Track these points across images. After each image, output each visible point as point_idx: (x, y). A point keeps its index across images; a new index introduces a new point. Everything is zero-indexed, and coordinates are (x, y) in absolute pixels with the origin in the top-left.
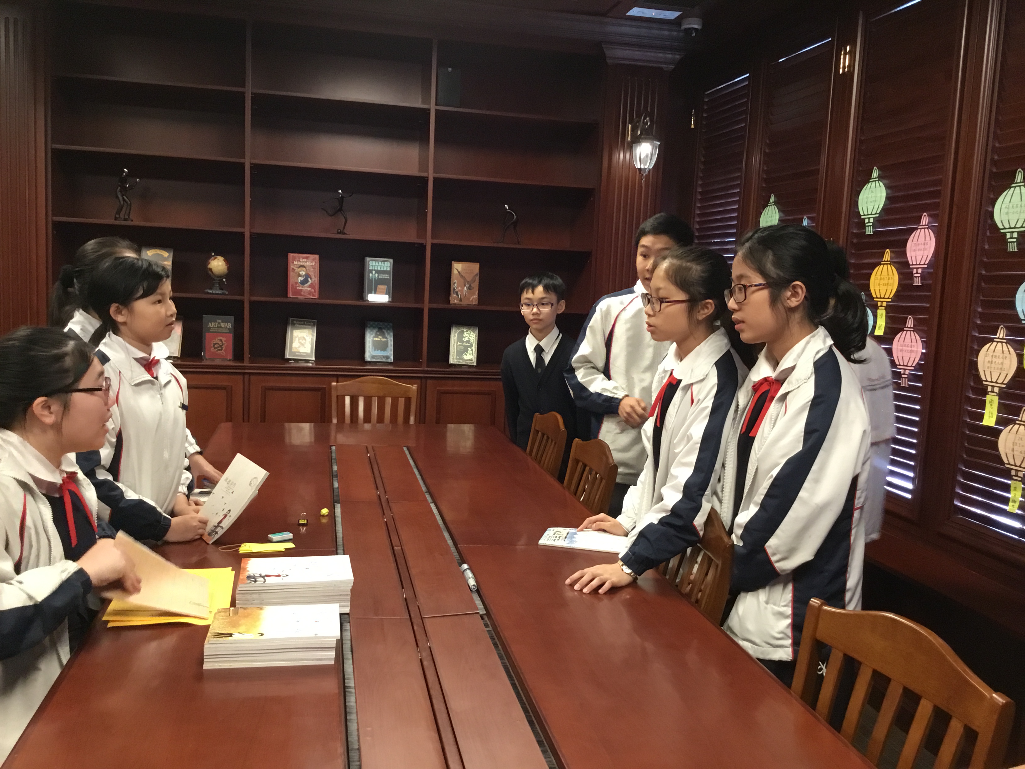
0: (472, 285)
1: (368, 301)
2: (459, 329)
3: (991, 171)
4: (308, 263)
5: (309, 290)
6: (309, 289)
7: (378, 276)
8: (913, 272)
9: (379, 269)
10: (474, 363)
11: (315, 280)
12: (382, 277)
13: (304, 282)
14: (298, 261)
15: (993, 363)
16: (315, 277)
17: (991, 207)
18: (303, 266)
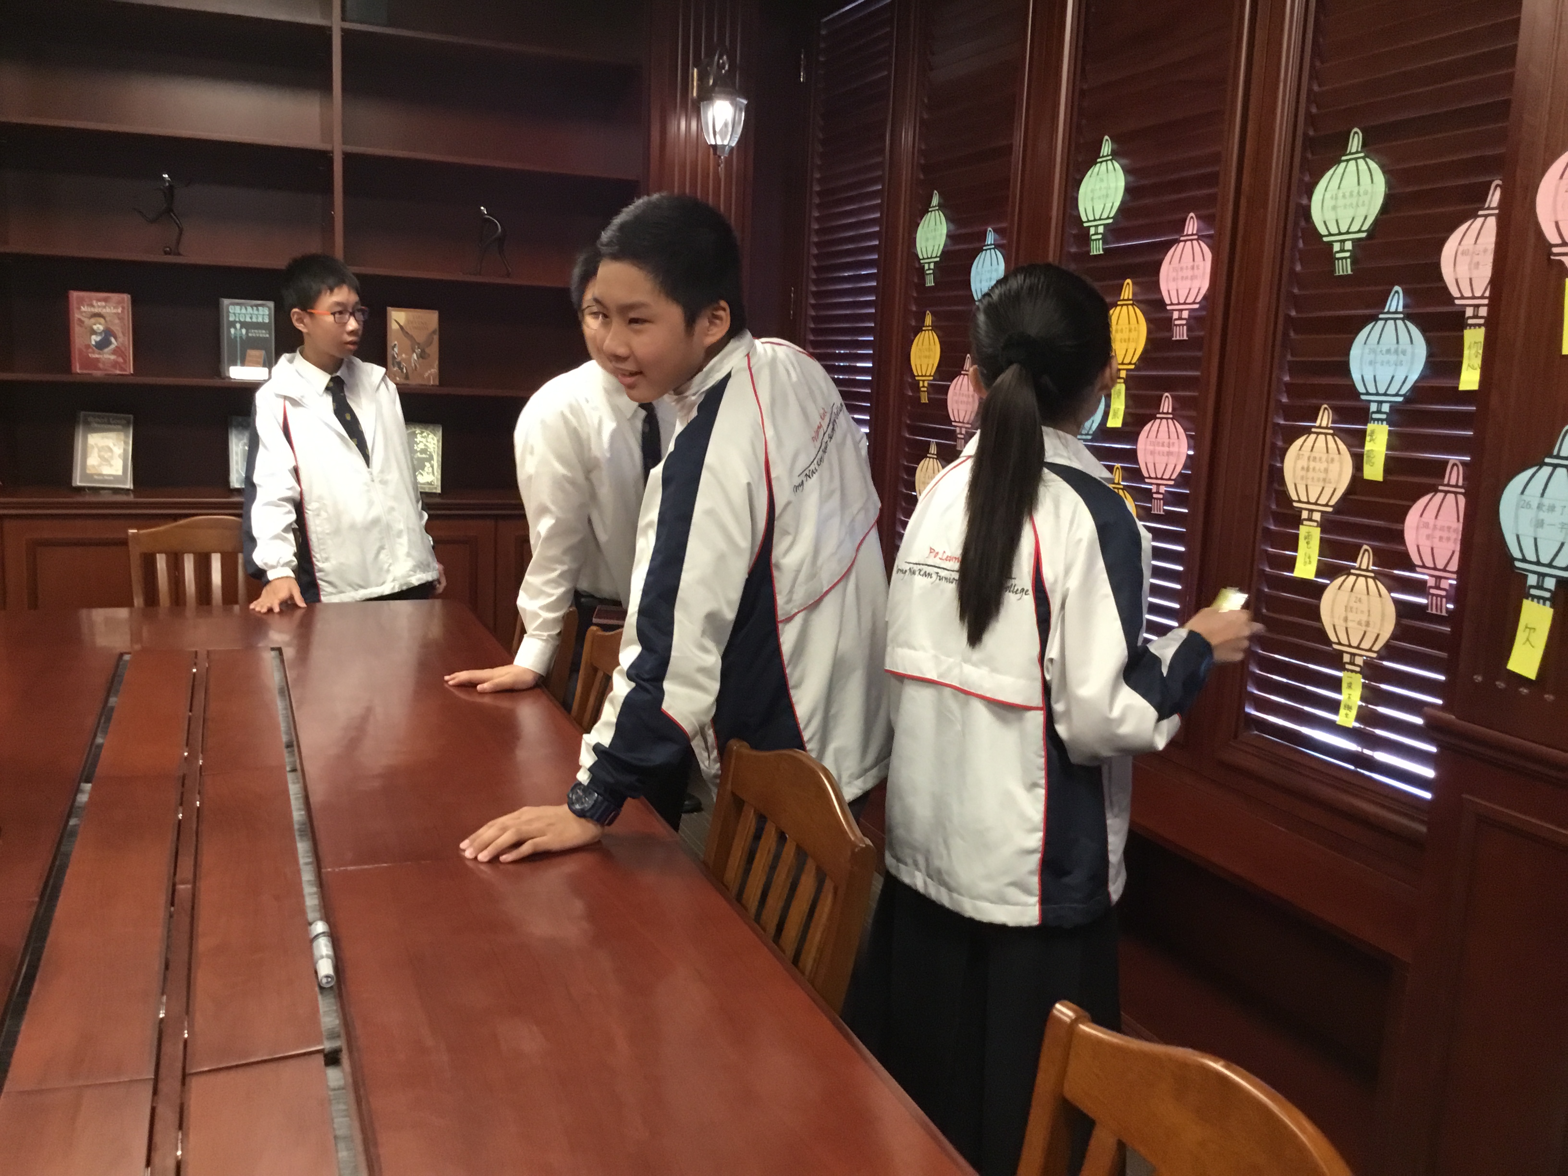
0: (427, 350)
1: (229, 378)
3: (1305, 134)
4: (108, 310)
5: (115, 360)
6: (113, 357)
7: (247, 333)
8: (1172, 317)
9: (248, 320)
10: (436, 488)
11: (124, 341)
12: (254, 335)
13: (102, 345)
14: (88, 305)
15: (1311, 470)
16: (125, 336)
17: (1305, 196)
18: (99, 315)
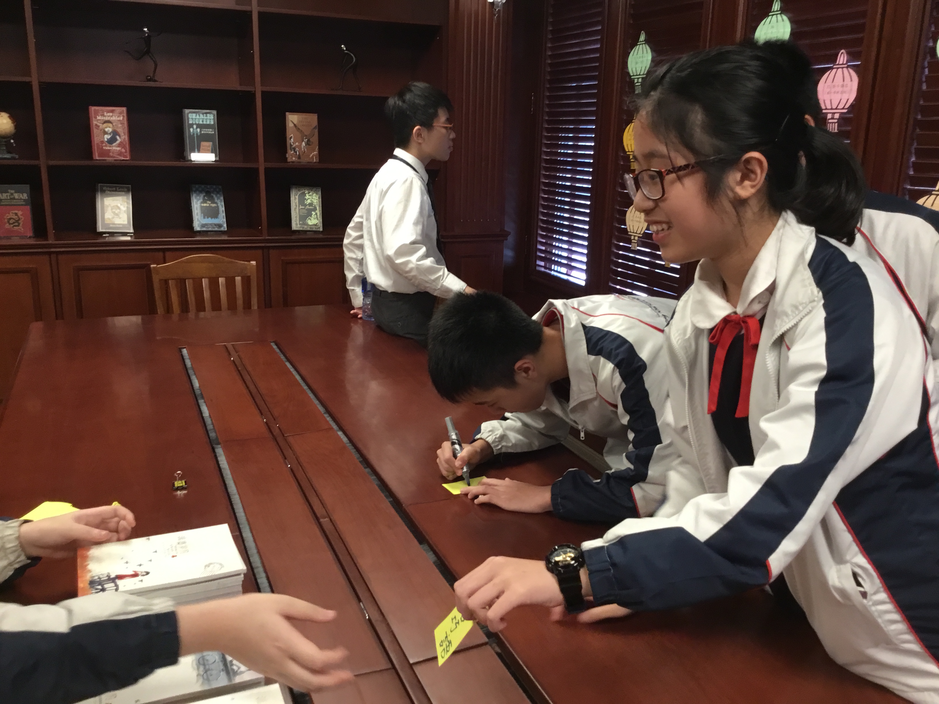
0: (311, 140)
1: (191, 161)
2: (299, 190)
5: (119, 150)
7: (201, 131)
9: (201, 122)
10: (319, 228)
11: (125, 138)
12: (205, 132)
13: (112, 141)
14: (101, 115)
16: (125, 135)
18: (109, 122)
